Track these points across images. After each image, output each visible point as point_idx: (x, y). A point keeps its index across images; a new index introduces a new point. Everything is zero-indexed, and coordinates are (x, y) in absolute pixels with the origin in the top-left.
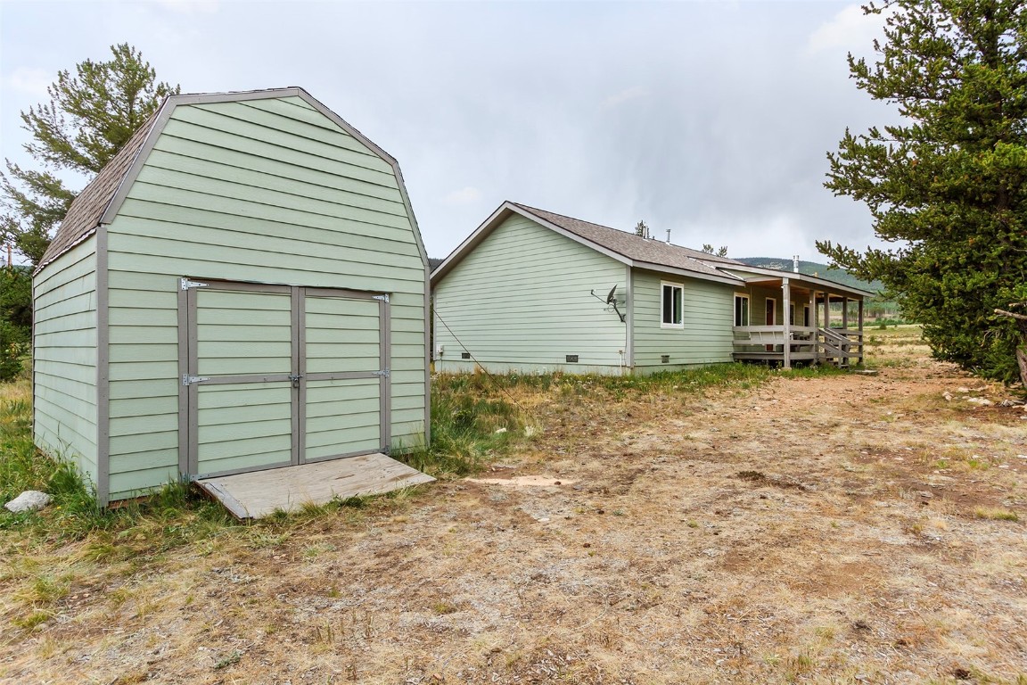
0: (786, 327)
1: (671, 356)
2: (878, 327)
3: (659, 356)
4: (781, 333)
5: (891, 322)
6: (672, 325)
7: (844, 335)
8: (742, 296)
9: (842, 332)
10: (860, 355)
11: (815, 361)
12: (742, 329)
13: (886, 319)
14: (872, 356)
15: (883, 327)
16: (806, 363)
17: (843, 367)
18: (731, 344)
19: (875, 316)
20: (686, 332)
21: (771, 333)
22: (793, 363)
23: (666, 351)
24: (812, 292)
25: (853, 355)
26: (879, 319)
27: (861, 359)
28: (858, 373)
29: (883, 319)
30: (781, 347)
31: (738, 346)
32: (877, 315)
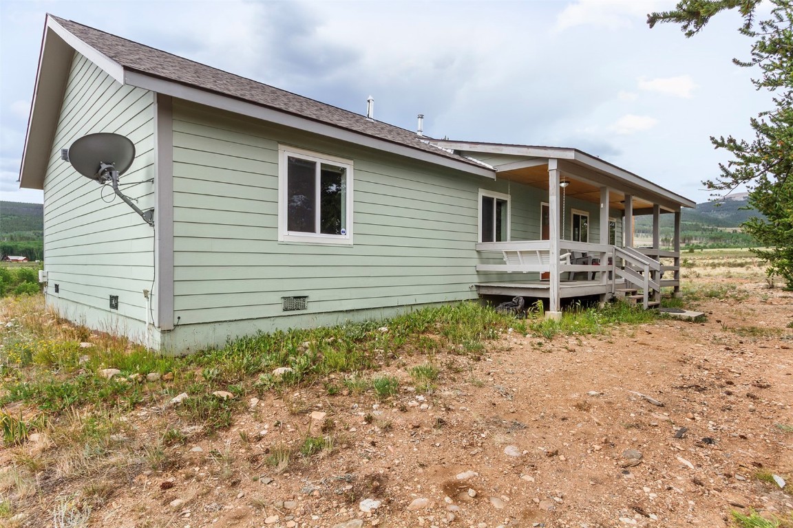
0: (554, 242)
1: (313, 296)
2: (687, 251)
3: (277, 298)
4: (547, 252)
5: (698, 247)
6: (318, 237)
7: (654, 257)
8: (496, 196)
9: (652, 253)
10: (676, 283)
11: (609, 296)
12: (494, 246)
13: (693, 244)
14: (688, 280)
15: (692, 251)
16: (590, 301)
17: (650, 307)
18: (473, 271)
19: (684, 242)
20: (357, 250)
21: (534, 252)
22: (565, 303)
23: (295, 288)
24: (603, 190)
25: (668, 283)
26: (688, 245)
27: (677, 288)
28: (675, 318)
29: (691, 245)
30: (546, 276)
31: (486, 274)
32: (687, 241)
